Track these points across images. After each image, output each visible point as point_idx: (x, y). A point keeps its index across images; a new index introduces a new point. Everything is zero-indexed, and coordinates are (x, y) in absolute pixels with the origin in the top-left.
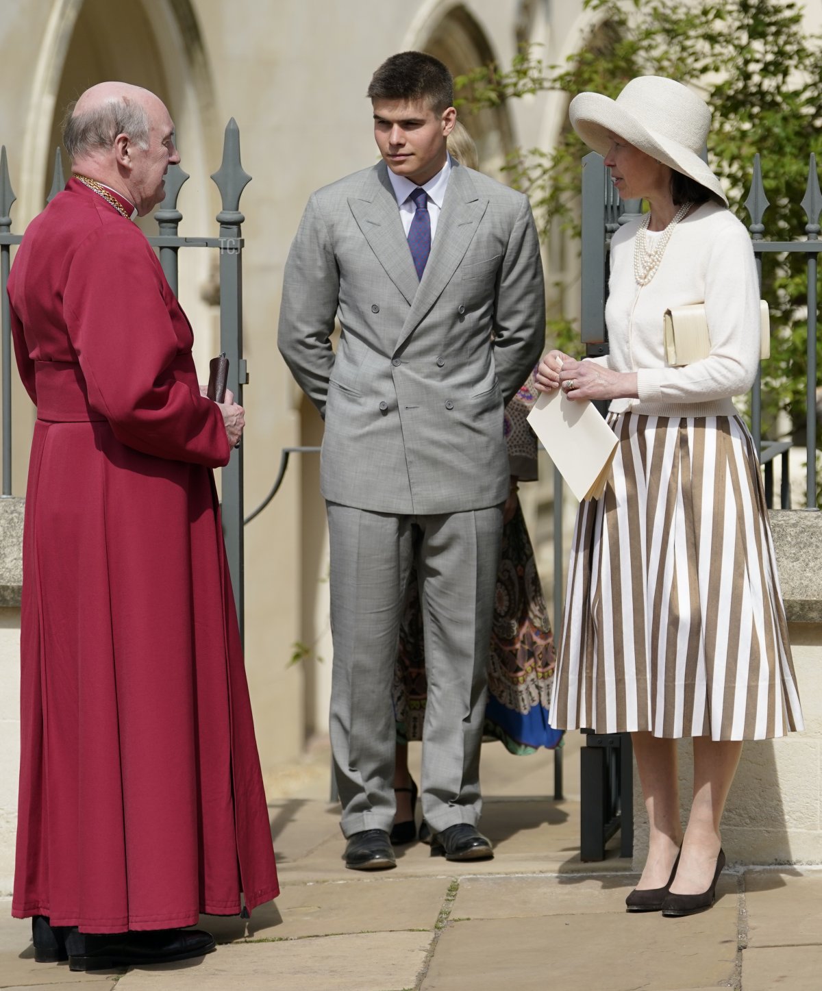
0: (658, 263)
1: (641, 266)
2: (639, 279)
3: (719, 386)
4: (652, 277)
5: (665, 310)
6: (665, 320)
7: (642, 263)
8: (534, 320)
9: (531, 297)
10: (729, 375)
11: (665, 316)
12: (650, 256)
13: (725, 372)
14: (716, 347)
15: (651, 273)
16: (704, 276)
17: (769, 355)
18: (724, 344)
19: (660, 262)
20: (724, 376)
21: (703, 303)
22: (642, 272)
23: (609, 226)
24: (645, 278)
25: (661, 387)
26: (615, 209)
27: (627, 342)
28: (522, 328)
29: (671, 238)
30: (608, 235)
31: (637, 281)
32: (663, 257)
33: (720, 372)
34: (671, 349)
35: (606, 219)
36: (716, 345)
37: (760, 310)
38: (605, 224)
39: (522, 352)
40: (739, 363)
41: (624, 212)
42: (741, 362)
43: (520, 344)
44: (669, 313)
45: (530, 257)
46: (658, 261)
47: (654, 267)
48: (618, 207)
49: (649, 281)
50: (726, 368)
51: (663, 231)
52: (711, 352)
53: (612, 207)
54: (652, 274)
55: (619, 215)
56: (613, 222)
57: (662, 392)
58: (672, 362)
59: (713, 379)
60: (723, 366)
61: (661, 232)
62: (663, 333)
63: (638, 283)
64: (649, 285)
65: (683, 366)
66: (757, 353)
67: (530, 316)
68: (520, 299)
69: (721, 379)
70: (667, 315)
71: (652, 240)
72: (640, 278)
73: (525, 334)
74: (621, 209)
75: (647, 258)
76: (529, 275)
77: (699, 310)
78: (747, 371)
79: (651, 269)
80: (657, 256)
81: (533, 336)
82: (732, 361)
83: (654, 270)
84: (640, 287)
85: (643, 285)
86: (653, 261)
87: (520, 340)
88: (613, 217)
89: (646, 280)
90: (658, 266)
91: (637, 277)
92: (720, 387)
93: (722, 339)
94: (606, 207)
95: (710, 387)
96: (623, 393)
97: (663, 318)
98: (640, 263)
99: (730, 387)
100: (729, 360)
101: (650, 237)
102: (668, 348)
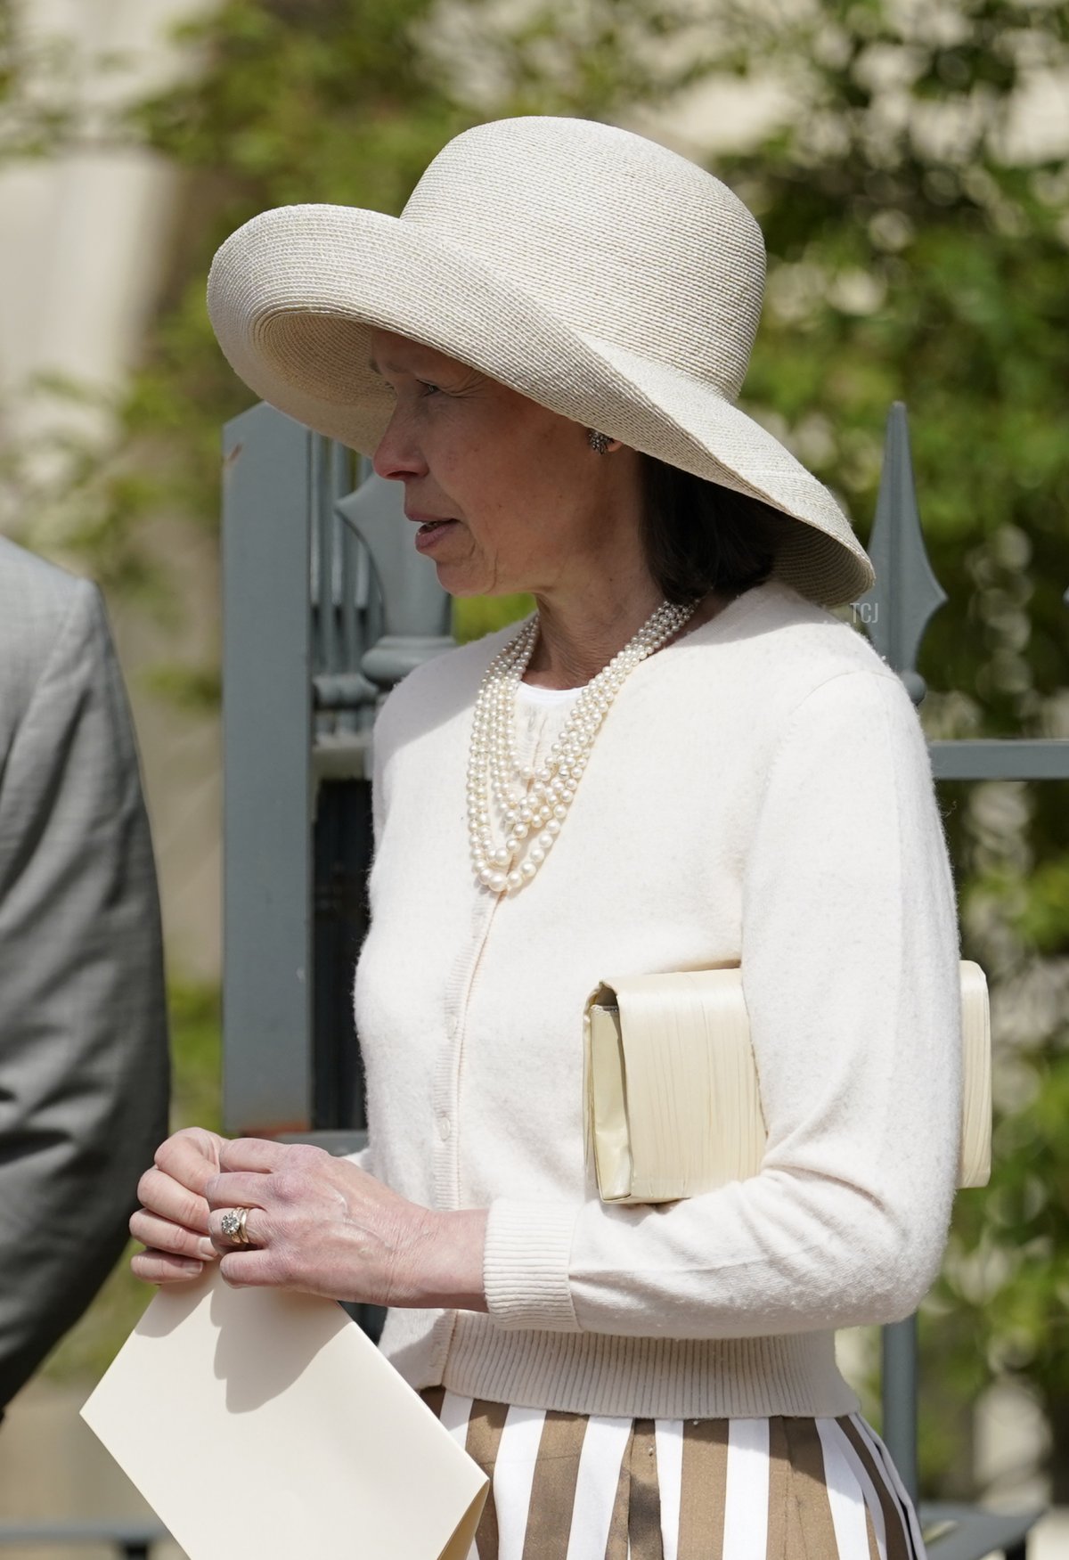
0: (560, 809)
1: (496, 822)
2: (486, 872)
3: (798, 1289)
4: (539, 865)
5: (591, 988)
6: (590, 1027)
7: (500, 811)
8: (111, 1065)
9: (100, 977)
10: (835, 1247)
11: (588, 1012)
12: (529, 784)
13: (820, 1235)
14: (791, 1138)
15: (535, 848)
16: (740, 866)
17: (988, 1171)
18: (822, 1127)
19: (568, 805)
20: (816, 1252)
21: (736, 964)
22: (499, 843)
23: (329, 685)
24: (511, 867)
25: (572, 1278)
26: (351, 620)
27: (444, 1114)
28: (65, 1091)
29: (612, 711)
30: (323, 719)
31: (480, 878)
32: (580, 786)
33: (801, 1238)
34: (612, 1140)
35: (316, 659)
36: (789, 1129)
37: (958, 998)
38: (311, 676)
39: (66, 1186)
40: (878, 1203)
41: (384, 632)
42: (888, 1197)
43: (57, 1156)
44: (607, 998)
45: (96, 823)
46: (562, 801)
47: (545, 823)
48: (363, 615)
49: (528, 880)
50: (827, 1223)
51: (585, 689)
52: (772, 1155)
53: (339, 614)
54: (538, 852)
55: (366, 644)
56: (343, 667)
57: (577, 1300)
58: (616, 1186)
59: (775, 1263)
60: (817, 1214)
61: (575, 692)
62: (579, 1074)
63: (485, 888)
64: (525, 892)
65: (660, 1206)
66: (948, 1166)
67: (97, 1048)
68: (56, 983)
69: (802, 1261)
70: (597, 1008)
71: (540, 719)
72: (494, 867)
73: (77, 1117)
74: (374, 618)
75: (518, 793)
76: (92, 888)
77: (722, 992)
78: (905, 1234)
79: (533, 831)
80: (557, 782)
81: (111, 1124)
82: (848, 1193)
83: (545, 837)
84: (493, 902)
85: (502, 895)
86: (544, 800)
87: (53, 1138)
88: (343, 652)
89: (515, 875)
90: (561, 820)
91: (481, 864)
92: (800, 1296)
93: (811, 1108)
94: (316, 614)
95: (759, 1294)
96: (430, 1289)
97: (581, 1019)
98: (492, 809)
99: (840, 1295)
100: (838, 1188)
101: (532, 712)
102: (601, 1134)
